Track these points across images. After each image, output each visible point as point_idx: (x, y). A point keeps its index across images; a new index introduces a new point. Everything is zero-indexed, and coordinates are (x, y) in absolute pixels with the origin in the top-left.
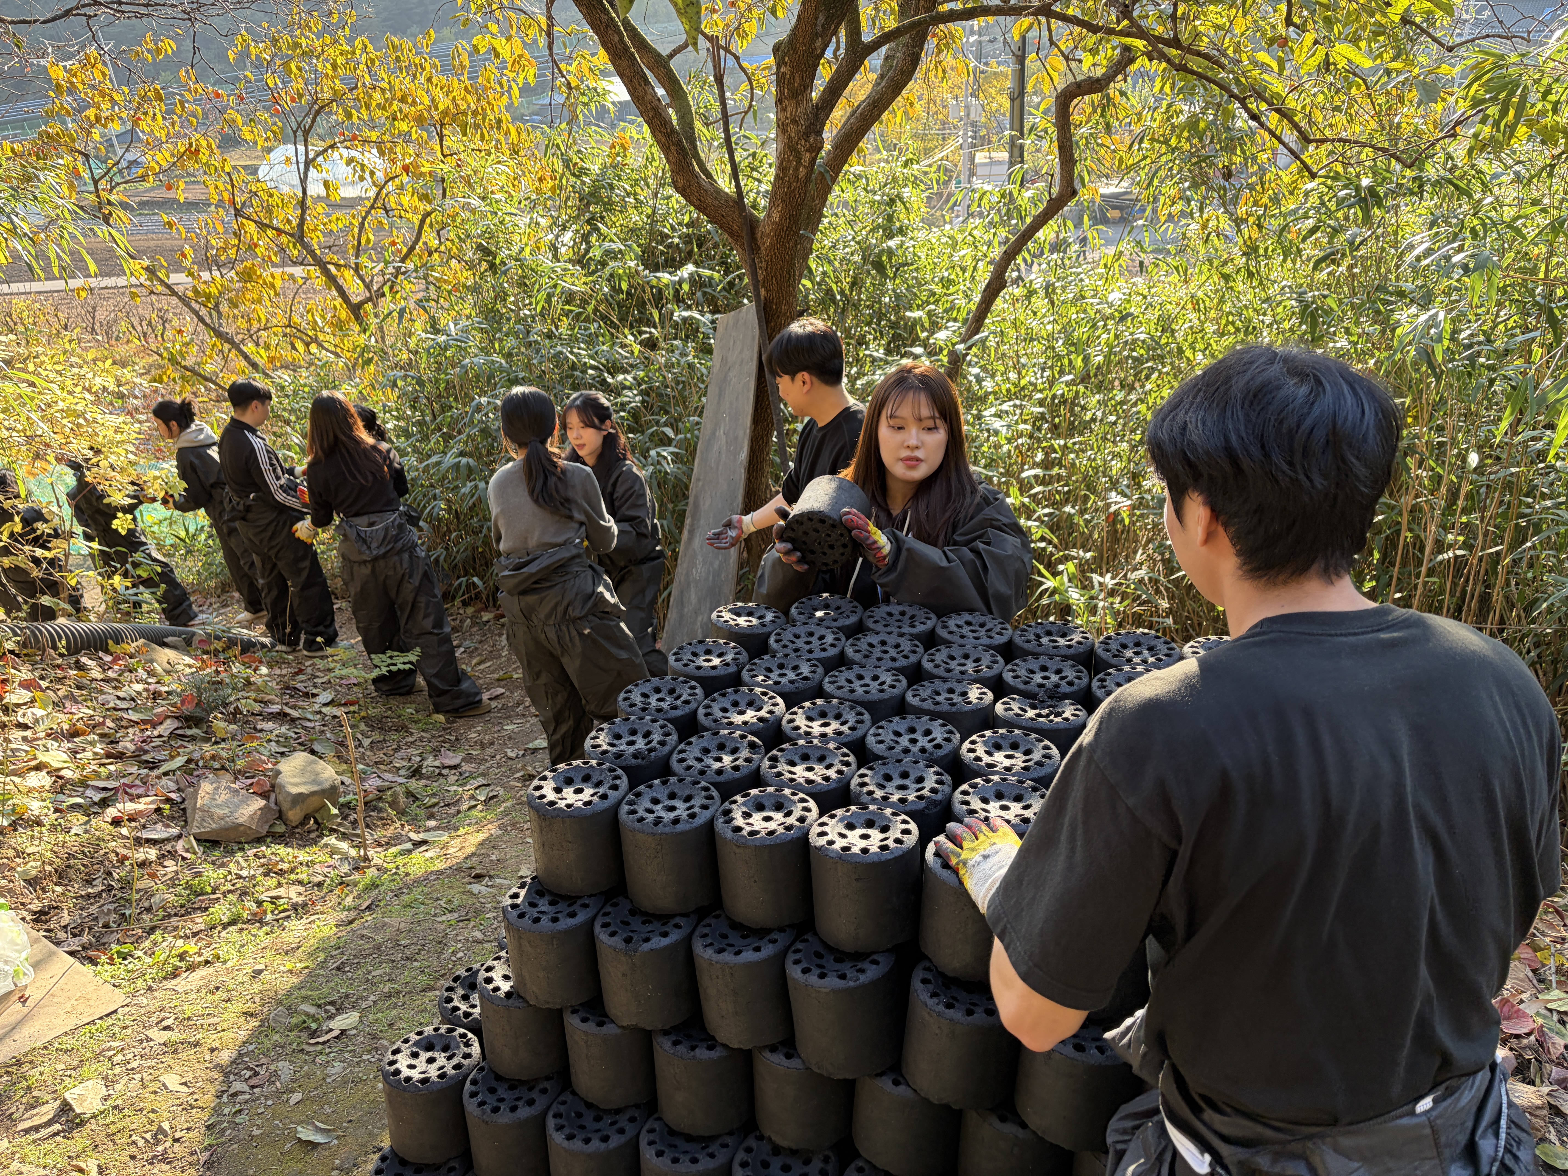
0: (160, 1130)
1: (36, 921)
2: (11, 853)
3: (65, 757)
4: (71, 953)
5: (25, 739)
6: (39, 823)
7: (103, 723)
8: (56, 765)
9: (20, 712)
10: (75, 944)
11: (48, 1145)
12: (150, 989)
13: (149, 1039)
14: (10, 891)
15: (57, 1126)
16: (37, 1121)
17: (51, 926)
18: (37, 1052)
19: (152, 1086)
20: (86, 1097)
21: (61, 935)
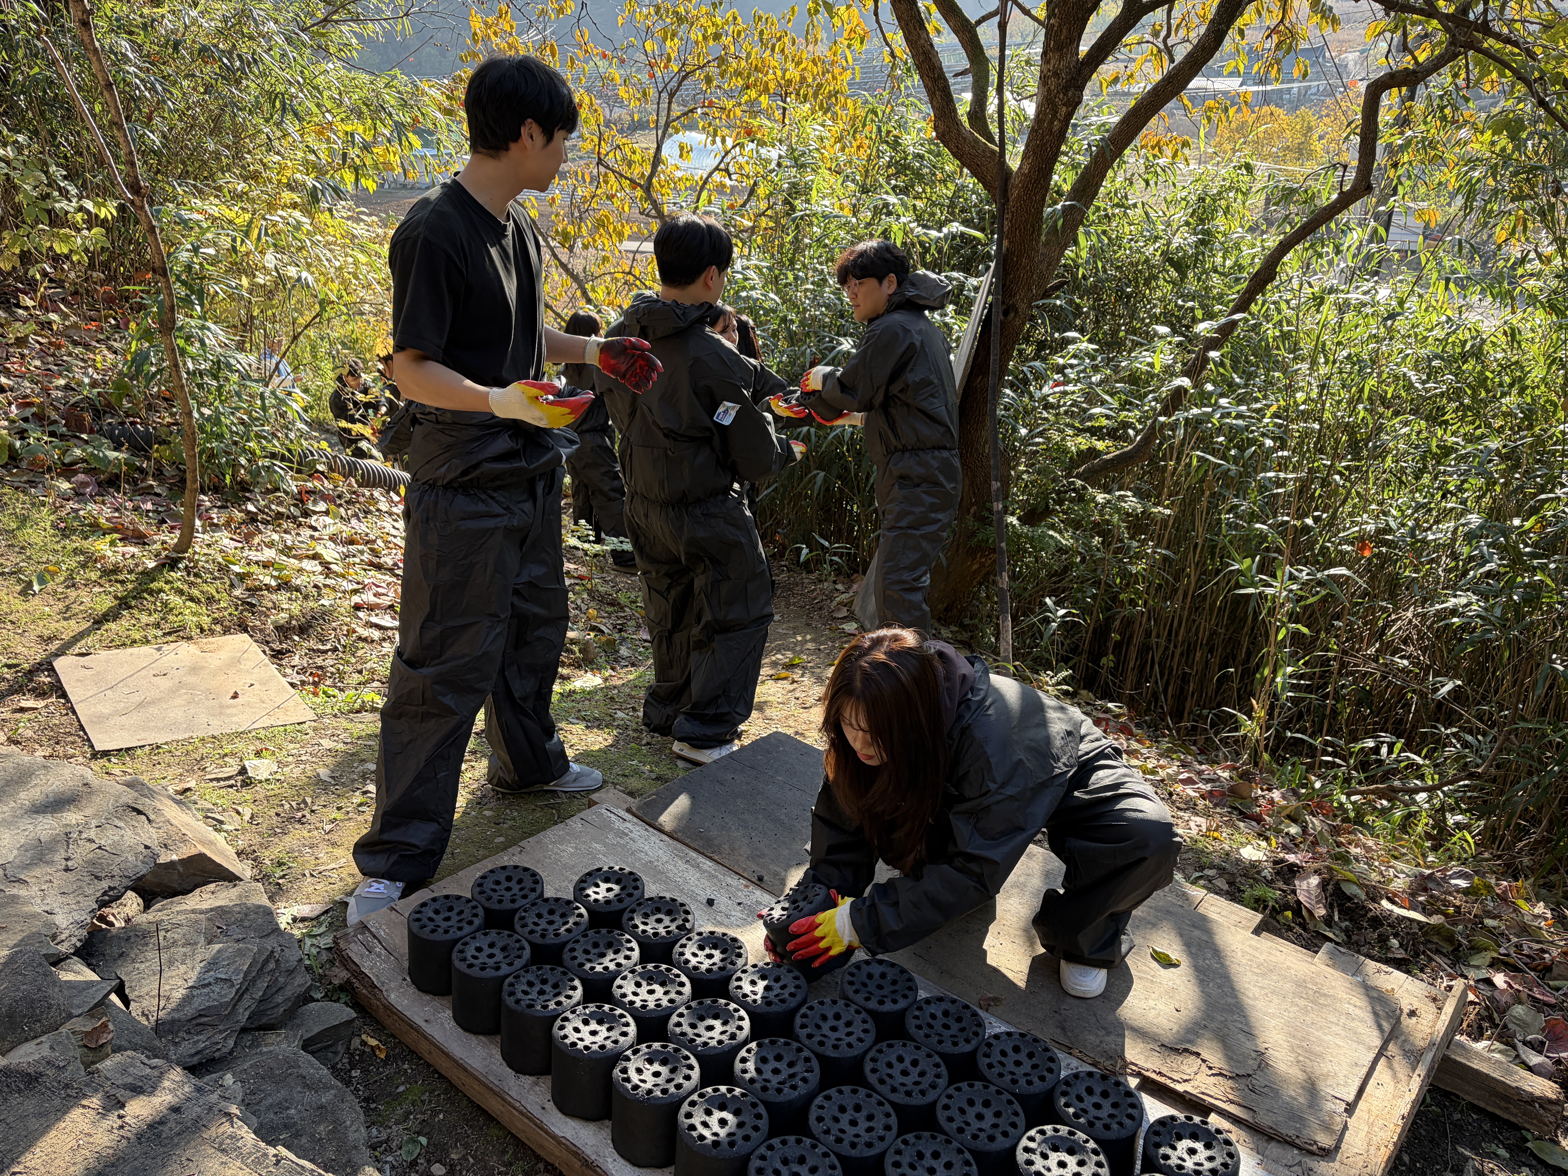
0: (304, 802)
1: (273, 656)
2: (270, 605)
3: (337, 556)
4: (293, 685)
5: (312, 537)
6: (297, 589)
7: (374, 541)
8: (329, 560)
9: (315, 517)
10: (297, 679)
11: (223, 792)
12: (335, 716)
13: (319, 745)
14: (261, 630)
15: (232, 782)
16: (220, 776)
17: (284, 662)
18: (239, 734)
19: (309, 774)
20: (260, 768)
21: (289, 671)
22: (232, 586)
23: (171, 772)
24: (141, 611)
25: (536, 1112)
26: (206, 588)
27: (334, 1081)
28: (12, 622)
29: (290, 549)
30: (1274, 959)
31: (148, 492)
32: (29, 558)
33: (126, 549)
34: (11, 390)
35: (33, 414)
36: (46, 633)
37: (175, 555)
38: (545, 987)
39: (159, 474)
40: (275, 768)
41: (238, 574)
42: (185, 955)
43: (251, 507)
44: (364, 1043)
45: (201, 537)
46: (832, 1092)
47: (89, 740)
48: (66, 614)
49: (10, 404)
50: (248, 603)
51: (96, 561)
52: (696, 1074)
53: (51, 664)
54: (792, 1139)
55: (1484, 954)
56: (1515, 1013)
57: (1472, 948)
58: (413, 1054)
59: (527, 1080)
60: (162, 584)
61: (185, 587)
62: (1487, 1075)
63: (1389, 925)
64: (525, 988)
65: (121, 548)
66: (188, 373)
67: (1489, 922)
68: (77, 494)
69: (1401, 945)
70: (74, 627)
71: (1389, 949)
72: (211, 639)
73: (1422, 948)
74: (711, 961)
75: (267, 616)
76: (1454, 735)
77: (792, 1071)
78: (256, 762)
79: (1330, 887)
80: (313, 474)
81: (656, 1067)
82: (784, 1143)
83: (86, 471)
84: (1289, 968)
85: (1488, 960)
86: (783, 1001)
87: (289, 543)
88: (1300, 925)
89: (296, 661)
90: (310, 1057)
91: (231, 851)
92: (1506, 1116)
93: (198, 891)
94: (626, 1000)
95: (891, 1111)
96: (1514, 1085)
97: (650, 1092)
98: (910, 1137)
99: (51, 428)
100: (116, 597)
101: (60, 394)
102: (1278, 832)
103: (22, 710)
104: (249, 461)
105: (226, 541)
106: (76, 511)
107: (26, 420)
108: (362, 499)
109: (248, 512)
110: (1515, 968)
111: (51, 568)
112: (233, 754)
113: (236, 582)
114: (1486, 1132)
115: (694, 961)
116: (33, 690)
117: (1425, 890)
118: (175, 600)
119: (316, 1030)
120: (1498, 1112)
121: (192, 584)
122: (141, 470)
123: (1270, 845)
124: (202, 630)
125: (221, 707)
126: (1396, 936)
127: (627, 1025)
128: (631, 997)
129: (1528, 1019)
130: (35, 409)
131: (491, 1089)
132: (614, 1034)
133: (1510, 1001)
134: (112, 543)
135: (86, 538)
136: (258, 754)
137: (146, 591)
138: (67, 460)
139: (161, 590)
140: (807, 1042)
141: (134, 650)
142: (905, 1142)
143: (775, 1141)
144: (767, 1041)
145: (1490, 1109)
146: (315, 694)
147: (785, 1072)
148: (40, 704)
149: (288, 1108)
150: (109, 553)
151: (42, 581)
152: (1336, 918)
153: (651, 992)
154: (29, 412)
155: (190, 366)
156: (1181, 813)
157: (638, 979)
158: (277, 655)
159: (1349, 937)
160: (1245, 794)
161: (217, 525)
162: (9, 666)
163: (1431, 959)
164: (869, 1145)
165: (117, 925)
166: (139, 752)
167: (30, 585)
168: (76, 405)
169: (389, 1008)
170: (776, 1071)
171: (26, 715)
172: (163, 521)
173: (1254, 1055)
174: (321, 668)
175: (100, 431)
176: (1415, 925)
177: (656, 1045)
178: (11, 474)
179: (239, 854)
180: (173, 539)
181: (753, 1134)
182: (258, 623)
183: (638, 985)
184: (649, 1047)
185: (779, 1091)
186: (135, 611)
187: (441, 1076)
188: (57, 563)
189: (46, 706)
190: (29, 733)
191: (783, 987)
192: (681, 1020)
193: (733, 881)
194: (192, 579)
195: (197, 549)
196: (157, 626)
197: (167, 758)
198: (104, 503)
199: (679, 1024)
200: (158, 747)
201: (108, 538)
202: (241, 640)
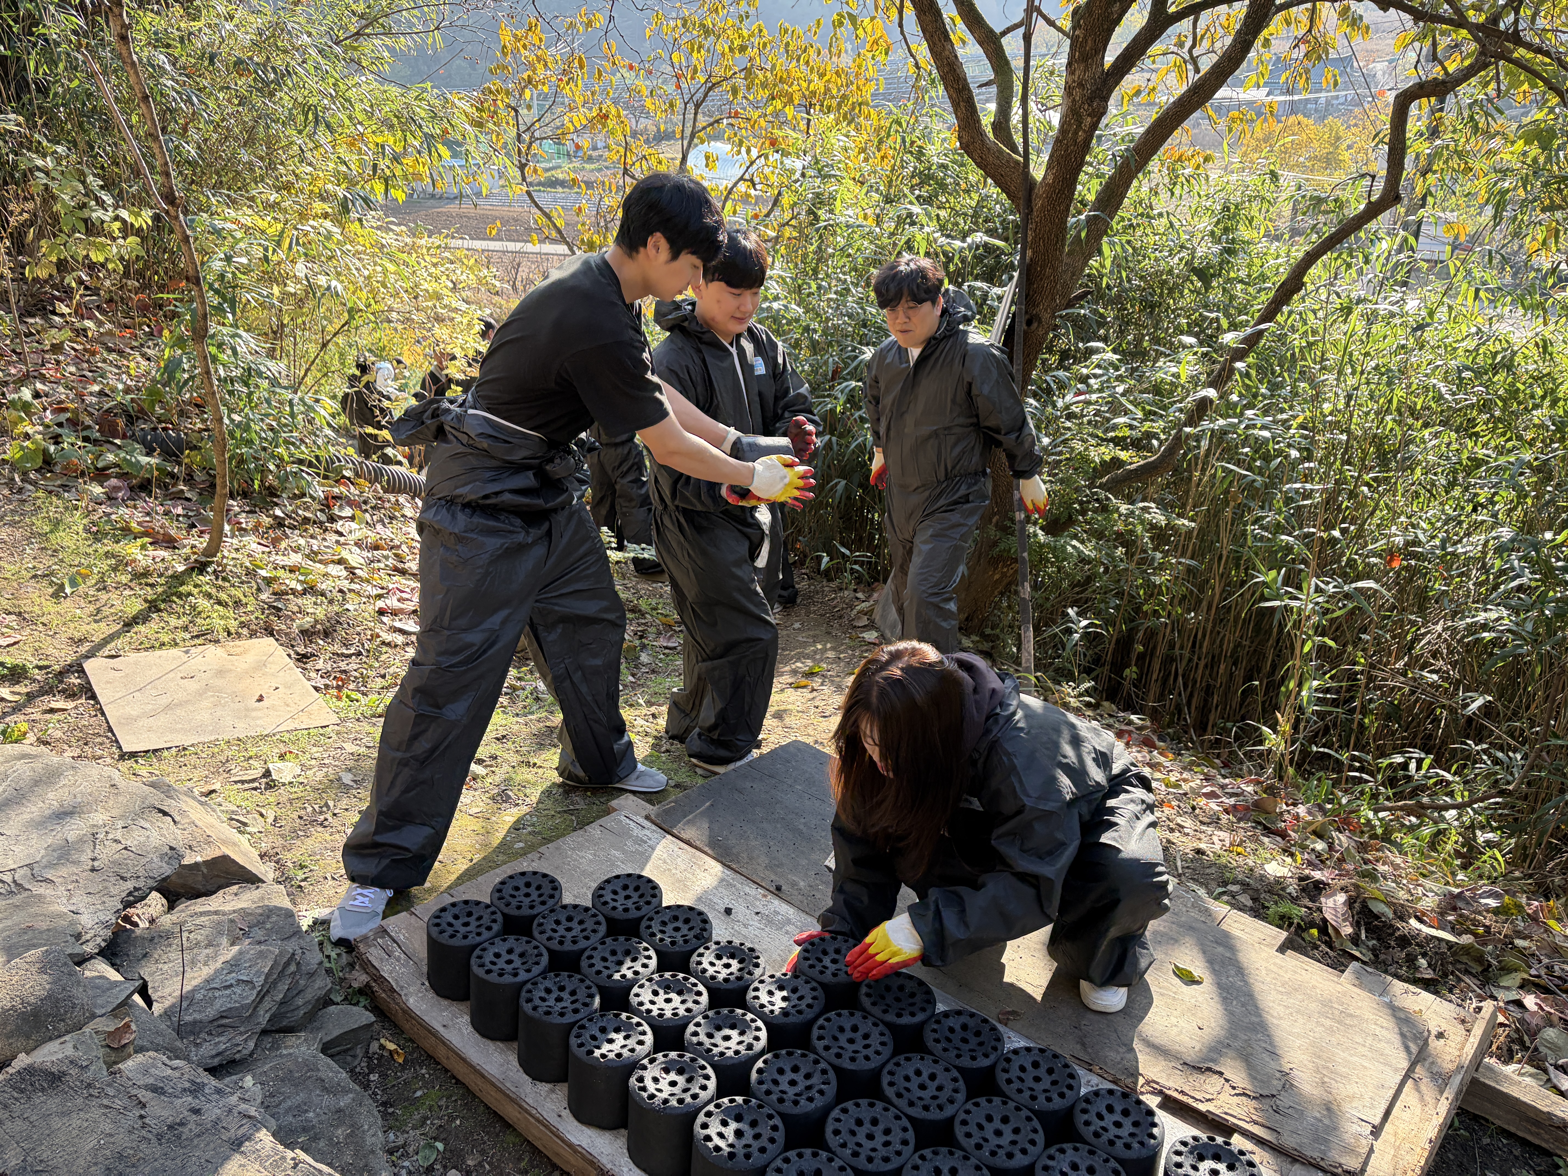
0: (327, 805)
1: (298, 660)
2: (296, 609)
3: (362, 561)
4: (316, 689)
5: (337, 542)
6: (323, 594)
7: (399, 547)
8: (354, 564)
9: (341, 523)
10: (321, 682)
11: (247, 794)
13: (342, 748)
14: (286, 634)
15: (256, 784)
16: (245, 778)
17: (308, 666)
18: (264, 737)
19: (332, 777)
20: (284, 772)
21: (313, 675)
22: (259, 590)
23: (197, 774)
24: (170, 614)
25: (553, 1120)
26: (233, 591)
27: (352, 1085)
28: (44, 625)
29: (316, 553)
30: (1297, 976)
31: (179, 497)
32: (62, 561)
33: (156, 553)
34: (47, 395)
35: (68, 420)
36: (77, 635)
37: (203, 559)
38: (562, 994)
39: (189, 479)
40: (299, 772)
41: (265, 578)
42: (207, 956)
43: (278, 512)
44: (382, 1047)
45: (230, 542)
46: (849, 1105)
47: (117, 741)
48: (97, 616)
49: (45, 409)
50: (274, 607)
51: (126, 565)
52: (712, 1084)
53: (80, 665)
54: (808, 1152)
55: (1514, 975)
56: (1545, 1036)
57: (1502, 969)
58: (431, 1059)
59: (544, 1087)
60: (191, 587)
61: (213, 591)
62: (1517, 1100)
63: (1417, 945)
64: (543, 994)
65: (151, 552)
66: (219, 380)
67: (1519, 942)
68: (110, 498)
69: (1430, 965)
70: (104, 629)
71: (1417, 968)
72: (237, 642)
73: (1450, 968)
74: (728, 971)
75: (293, 620)
76: (1485, 751)
77: (808, 1083)
78: (280, 764)
79: (1357, 905)
80: (341, 479)
81: (673, 1076)
82: (800, 1156)
83: (119, 476)
84: (1314, 987)
85: (1518, 982)
86: (800, 1012)
87: (315, 548)
88: (1326, 943)
89: (320, 664)
90: (329, 1060)
91: (255, 854)
92: (1537, 1142)
93: (221, 892)
94: (643, 1008)
95: (909, 1125)
96: (1545, 1109)
97: (666, 1101)
98: (927, 1152)
99: (85, 433)
100: (146, 601)
101: (94, 400)
102: (1304, 848)
103: (52, 711)
104: (277, 466)
105: (254, 546)
106: (108, 515)
107: (60, 425)
108: (387, 505)
109: (276, 517)
110: (1546, 990)
111: (83, 571)
112: (257, 757)
113: (263, 585)
114: (1516, 1157)
115: (711, 971)
116: (64, 691)
117: (1454, 909)
118: (204, 604)
119: (336, 1033)
120: (1529, 1138)
121: (220, 588)
122: (172, 475)
123: (1295, 861)
124: (229, 634)
125: (247, 710)
126: (1424, 955)
127: (644, 1033)
128: (648, 1006)
129: (1560, 1043)
130: (69, 415)
131: (508, 1096)
132: (631, 1043)
133: (1541, 1023)
134: (143, 547)
135: (117, 542)
136: (282, 757)
137: (175, 594)
138: (100, 465)
139: (190, 594)
140: (824, 1054)
141: (163, 653)
142: (922, 1158)
143: (792, 1154)
144: (784, 1052)
145: (1520, 1134)
146: (339, 698)
147: (802, 1084)
148: (70, 705)
149: (306, 1111)
150: (140, 557)
151: (73, 583)
152: (1363, 936)
153: (668, 1001)
154: (63, 417)
155: (222, 373)
156: (1204, 828)
157: (656, 987)
158: (303, 659)
159: (1376, 956)
160: (1270, 809)
161: (245, 530)
162: (40, 668)
163: (1460, 980)
164: (886, 1160)
165: (141, 925)
166: (166, 753)
167: (62, 587)
168: (109, 411)
169: (408, 1013)
170: (793, 1083)
171: (56, 716)
172: (193, 526)
173: (1278, 1075)
174: (345, 672)
175: (133, 437)
176: (1444, 944)
177: (673, 1055)
178: (45, 479)
179: (262, 856)
180: (202, 543)
181: (769, 1146)
182: (283, 627)
183: (655, 993)
184: (665, 1056)
185: (796, 1103)
186: (164, 614)
187: (458, 1082)
188: (89, 566)
189: (76, 708)
190: (58, 734)
191: (800, 998)
192: (698, 1029)
193: (751, 890)
194: (220, 582)
195: (226, 553)
196: (185, 629)
197: (193, 760)
198: (135, 507)
199: (695, 1034)
200: (185, 749)
201: (139, 542)
202: (267, 643)
